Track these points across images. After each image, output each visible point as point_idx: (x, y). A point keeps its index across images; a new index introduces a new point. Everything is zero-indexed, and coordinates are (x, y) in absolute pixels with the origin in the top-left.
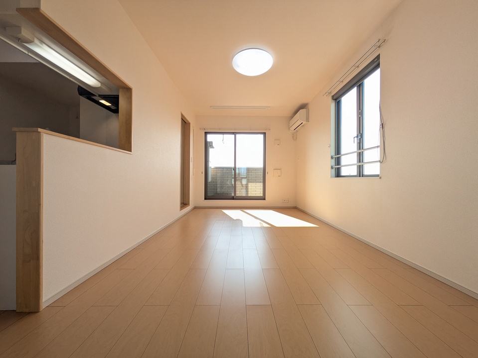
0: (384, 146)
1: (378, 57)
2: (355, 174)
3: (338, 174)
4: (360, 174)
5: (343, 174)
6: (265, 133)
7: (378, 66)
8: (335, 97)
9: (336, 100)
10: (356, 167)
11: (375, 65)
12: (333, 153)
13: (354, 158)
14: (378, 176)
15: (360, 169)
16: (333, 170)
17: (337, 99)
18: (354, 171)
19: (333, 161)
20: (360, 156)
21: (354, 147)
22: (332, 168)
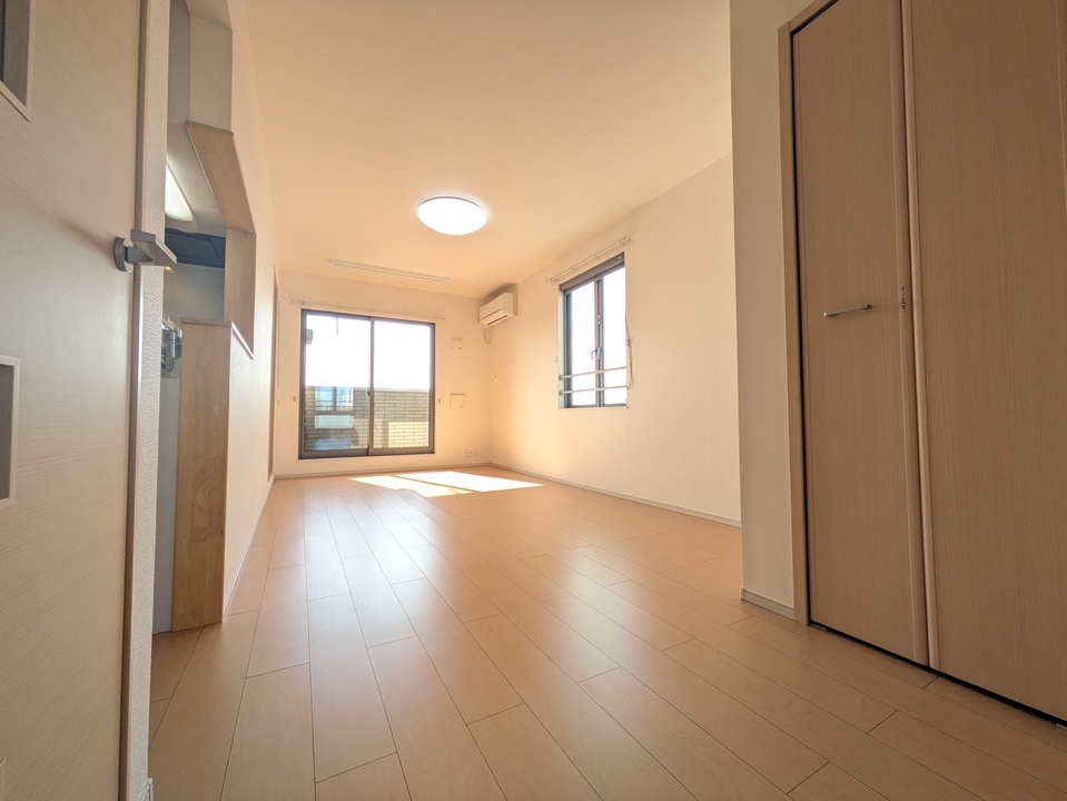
0: (631, 367)
1: (622, 254)
2: (594, 403)
3: (568, 405)
4: (600, 403)
5: (575, 403)
6: (434, 324)
7: (622, 264)
8: (564, 288)
9: (564, 291)
10: (594, 392)
11: (617, 262)
12: (562, 372)
13: (591, 381)
14: (624, 405)
15: (600, 395)
16: (562, 398)
17: (566, 290)
18: (591, 399)
19: (562, 383)
20: (600, 379)
21: (592, 366)
22: (560, 394)
